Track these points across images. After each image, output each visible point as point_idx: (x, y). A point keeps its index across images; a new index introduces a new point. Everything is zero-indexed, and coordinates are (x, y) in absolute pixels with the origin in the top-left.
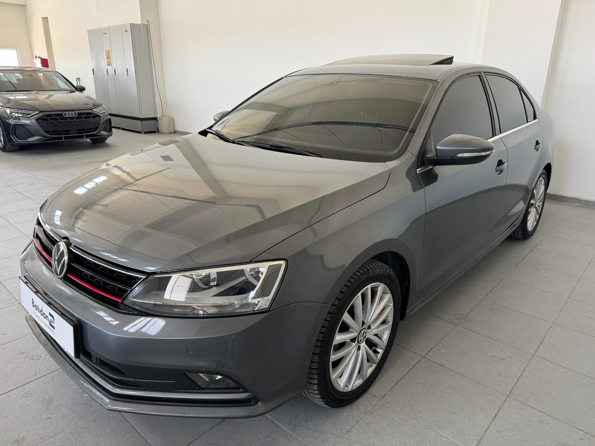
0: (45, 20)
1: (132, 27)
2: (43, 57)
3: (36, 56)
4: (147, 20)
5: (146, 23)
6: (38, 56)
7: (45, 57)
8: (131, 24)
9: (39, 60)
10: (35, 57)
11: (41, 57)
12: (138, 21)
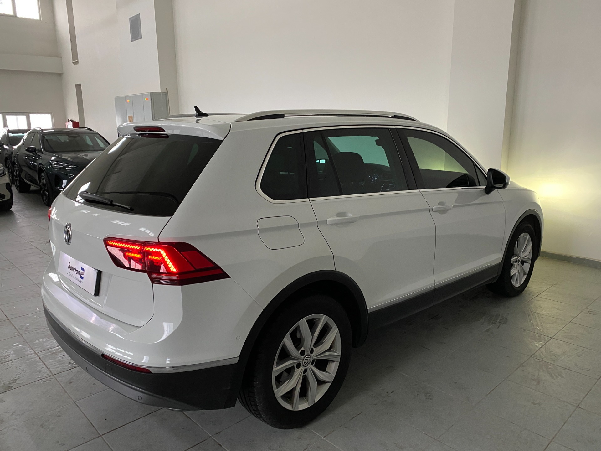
0: (78, 87)
1: (152, 95)
2: (75, 121)
3: (69, 120)
4: (166, 89)
5: (165, 91)
6: (70, 119)
7: (77, 120)
8: (151, 93)
9: (71, 123)
10: (67, 120)
11: (73, 120)
12: (158, 90)
